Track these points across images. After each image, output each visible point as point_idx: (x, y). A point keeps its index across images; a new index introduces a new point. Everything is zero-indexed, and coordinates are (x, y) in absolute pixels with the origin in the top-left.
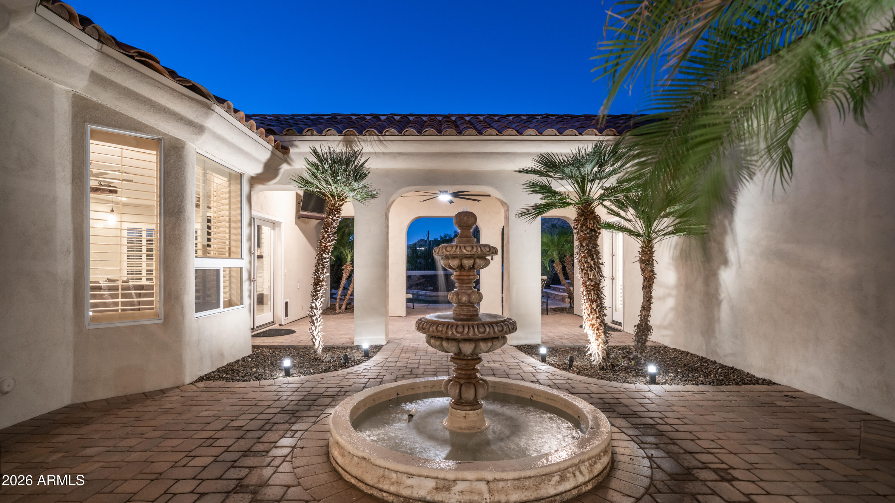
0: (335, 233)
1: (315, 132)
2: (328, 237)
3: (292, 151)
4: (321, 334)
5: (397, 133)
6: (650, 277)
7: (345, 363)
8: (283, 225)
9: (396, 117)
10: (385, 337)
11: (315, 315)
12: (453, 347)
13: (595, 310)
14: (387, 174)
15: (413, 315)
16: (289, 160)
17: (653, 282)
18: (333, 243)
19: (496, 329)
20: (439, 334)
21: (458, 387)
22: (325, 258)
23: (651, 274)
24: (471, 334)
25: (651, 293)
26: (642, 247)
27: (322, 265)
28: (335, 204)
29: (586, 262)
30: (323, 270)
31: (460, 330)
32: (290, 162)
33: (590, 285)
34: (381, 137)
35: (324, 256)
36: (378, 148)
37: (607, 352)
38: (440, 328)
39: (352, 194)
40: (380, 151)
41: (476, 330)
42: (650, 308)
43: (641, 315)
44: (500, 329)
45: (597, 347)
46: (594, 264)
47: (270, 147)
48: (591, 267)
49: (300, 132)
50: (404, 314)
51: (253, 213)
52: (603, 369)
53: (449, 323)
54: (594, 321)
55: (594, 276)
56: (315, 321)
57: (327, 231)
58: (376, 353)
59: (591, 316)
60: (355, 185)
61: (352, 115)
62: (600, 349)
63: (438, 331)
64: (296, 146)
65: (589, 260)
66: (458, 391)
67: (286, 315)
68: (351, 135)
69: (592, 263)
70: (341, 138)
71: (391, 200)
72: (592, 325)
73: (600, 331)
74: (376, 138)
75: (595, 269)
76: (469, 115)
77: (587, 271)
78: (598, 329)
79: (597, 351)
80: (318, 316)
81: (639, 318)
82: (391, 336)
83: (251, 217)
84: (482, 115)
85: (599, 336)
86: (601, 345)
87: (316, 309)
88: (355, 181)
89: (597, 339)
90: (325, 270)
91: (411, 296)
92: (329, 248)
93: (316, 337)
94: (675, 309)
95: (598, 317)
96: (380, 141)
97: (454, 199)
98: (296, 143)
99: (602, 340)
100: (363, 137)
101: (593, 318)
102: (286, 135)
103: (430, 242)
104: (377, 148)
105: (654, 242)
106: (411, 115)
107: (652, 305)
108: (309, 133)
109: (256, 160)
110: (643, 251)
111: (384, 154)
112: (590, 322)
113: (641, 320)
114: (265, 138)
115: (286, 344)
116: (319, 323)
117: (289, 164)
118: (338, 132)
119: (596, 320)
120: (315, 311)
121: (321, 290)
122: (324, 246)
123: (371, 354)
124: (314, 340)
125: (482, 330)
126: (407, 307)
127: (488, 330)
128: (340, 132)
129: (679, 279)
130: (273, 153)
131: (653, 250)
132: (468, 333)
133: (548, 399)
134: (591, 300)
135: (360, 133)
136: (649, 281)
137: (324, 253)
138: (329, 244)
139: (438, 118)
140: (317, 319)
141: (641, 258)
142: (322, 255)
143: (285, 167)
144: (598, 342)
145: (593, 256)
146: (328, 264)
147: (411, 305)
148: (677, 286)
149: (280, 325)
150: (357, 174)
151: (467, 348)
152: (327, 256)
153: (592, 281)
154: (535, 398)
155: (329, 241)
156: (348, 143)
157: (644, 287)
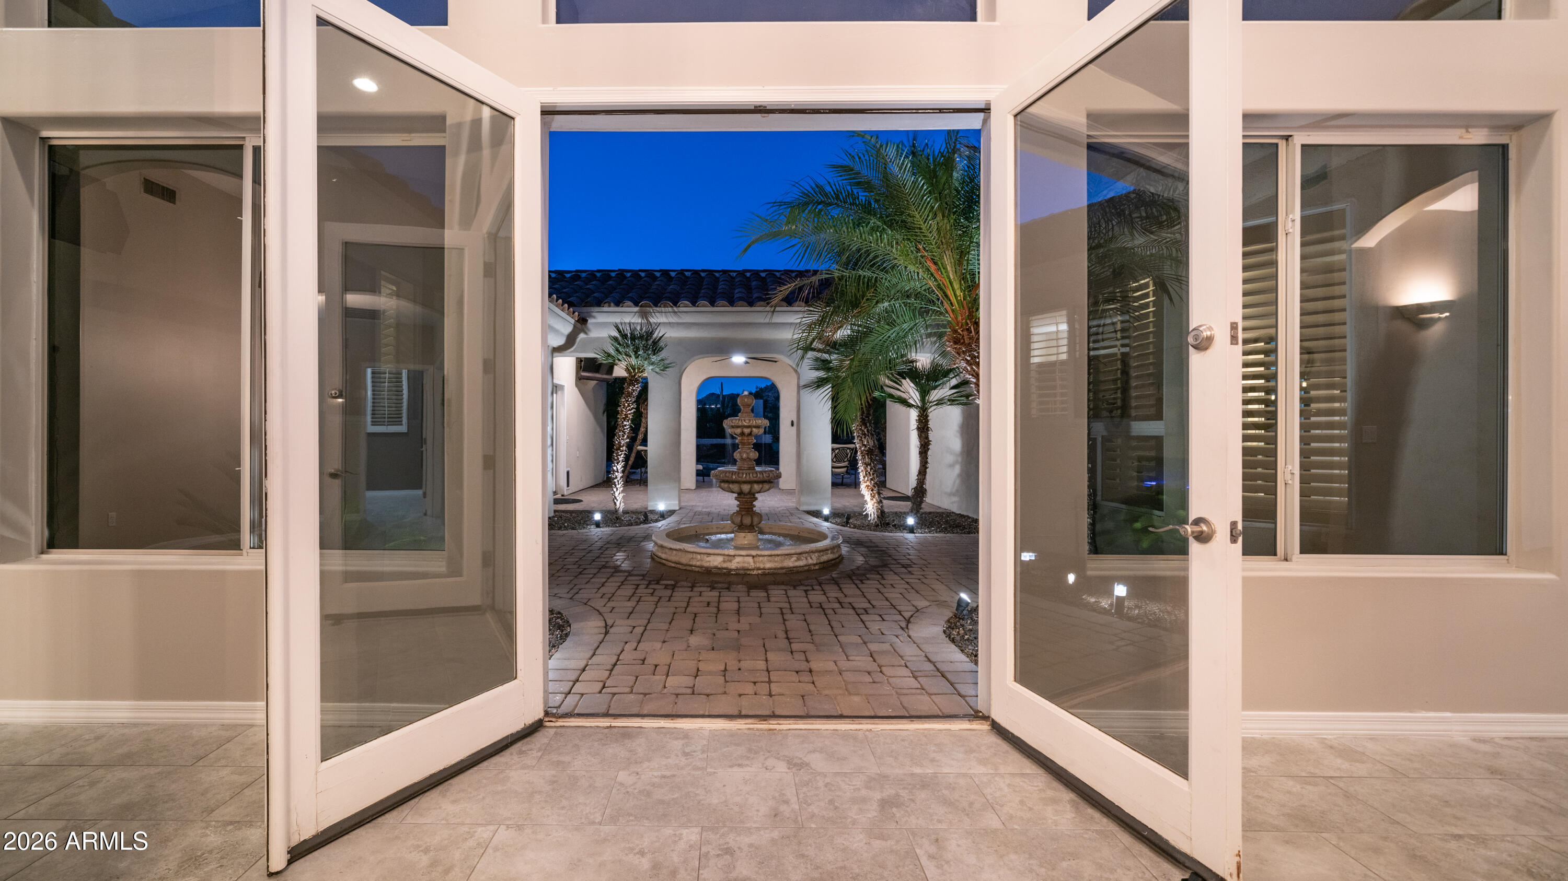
0: (634, 402)
1: (612, 304)
2: (629, 406)
3: (590, 321)
4: (621, 495)
5: (691, 305)
6: (926, 443)
7: (645, 521)
8: (566, 388)
9: (687, 273)
10: (677, 502)
11: (616, 478)
12: (735, 487)
13: (869, 473)
14: (680, 342)
15: (703, 488)
16: (585, 329)
17: (928, 449)
18: (632, 411)
19: (765, 475)
20: (727, 478)
21: (740, 516)
22: (625, 425)
23: (926, 441)
24: (748, 478)
25: (927, 458)
26: (918, 416)
27: (623, 432)
28: (635, 375)
29: (860, 429)
30: (623, 436)
31: (741, 475)
32: (587, 331)
33: (864, 450)
34: (675, 308)
35: (625, 423)
36: (673, 319)
37: (881, 511)
38: (727, 475)
39: (651, 367)
40: (674, 321)
41: (751, 475)
42: (926, 472)
43: (918, 479)
44: (767, 475)
45: (872, 507)
46: (868, 431)
47: (573, 321)
48: (865, 434)
49: (599, 303)
50: (693, 486)
51: (555, 381)
52: (877, 526)
53: (733, 471)
54: (868, 483)
55: (868, 442)
56: (617, 483)
57: (628, 401)
58: (670, 516)
59: (866, 479)
60: (654, 358)
61: (640, 270)
62: (875, 508)
63: (726, 477)
64: (594, 317)
65: (863, 428)
66: (740, 519)
67: (568, 486)
68: (646, 307)
69: (866, 430)
70: (636, 309)
71: (684, 368)
72: (867, 486)
73: (875, 492)
74: (670, 309)
75: (868, 436)
76: (765, 271)
77: (861, 437)
78: (872, 490)
79: (873, 510)
80: (619, 479)
81: (916, 482)
82: (683, 504)
83: (553, 386)
84: (778, 271)
85: (874, 497)
86: (876, 504)
87: (618, 472)
88: (654, 354)
89: (872, 499)
90: (626, 436)
91: (700, 467)
92: (629, 416)
93: (618, 498)
94: (960, 475)
95: (872, 479)
96: (675, 312)
97: (749, 360)
98: (594, 314)
99: (877, 500)
100: (658, 309)
101: (867, 480)
102: (584, 306)
103: (724, 397)
104: (671, 319)
105: (929, 411)
106: (703, 271)
107: (927, 470)
108: (607, 305)
109: (562, 334)
110: (919, 419)
111: (678, 324)
112: (866, 484)
113: (918, 484)
114: (572, 316)
115: (581, 509)
116: (620, 485)
117: (586, 333)
118: (635, 304)
119: (871, 482)
120: (616, 473)
121: (621, 454)
122: (625, 415)
123: (666, 517)
124: (615, 501)
125: (755, 475)
126: (697, 481)
127: (759, 475)
128: (636, 304)
129: (963, 446)
130: (575, 326)
131: (929, 418)
132: (746, 477)
133: (809, 533)
134: (865, 464)
135: (656, 306)
136: (924, 447)
137: (624, 420)
138: (629, 412)
139: (731, 274)
140: (618, 481)
141: (918, 426)
142: (623, 422)
143: (582, 336)
144: (873, 502)
145: (866, 425)
146: (627, 431)
147: (701, 478)
148: (962, 453)
149: (563, 495)
150: (656, 349)
151: (746, 488)
152: (628, 423)
153: (866, 447)
154: (801, 534)
155: (629, 410)
156: (644, 315)
157: (920, 453)
